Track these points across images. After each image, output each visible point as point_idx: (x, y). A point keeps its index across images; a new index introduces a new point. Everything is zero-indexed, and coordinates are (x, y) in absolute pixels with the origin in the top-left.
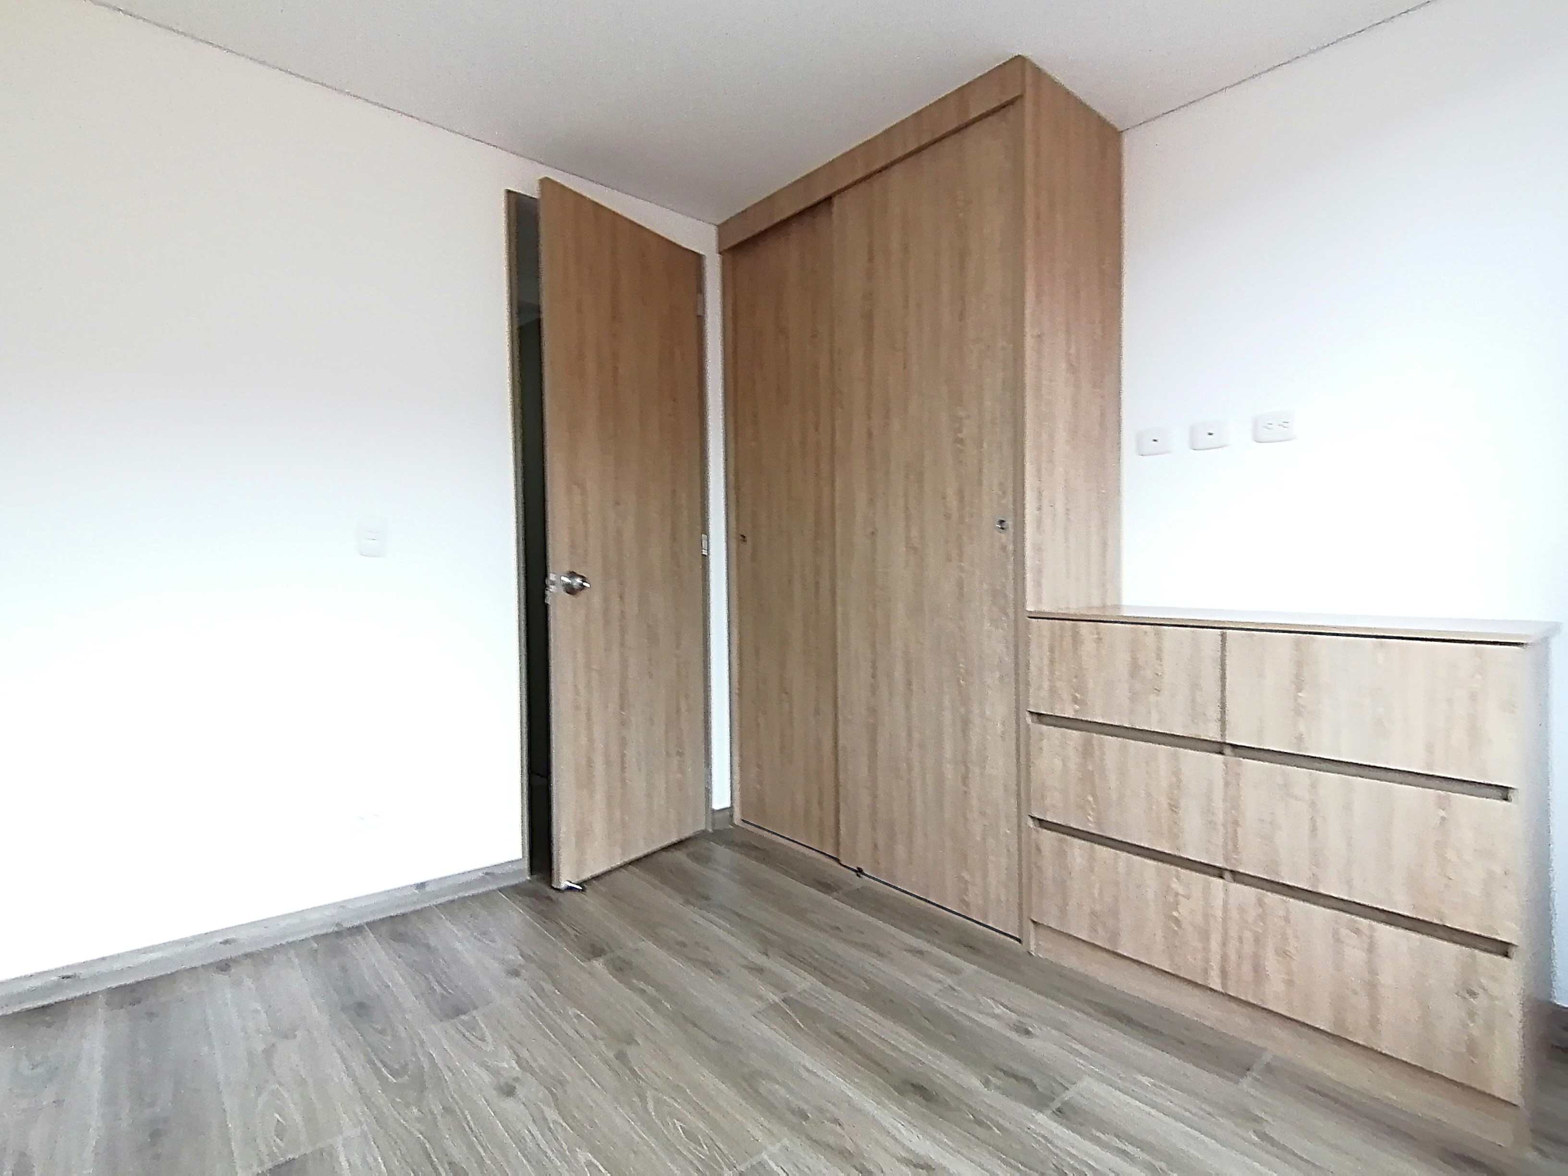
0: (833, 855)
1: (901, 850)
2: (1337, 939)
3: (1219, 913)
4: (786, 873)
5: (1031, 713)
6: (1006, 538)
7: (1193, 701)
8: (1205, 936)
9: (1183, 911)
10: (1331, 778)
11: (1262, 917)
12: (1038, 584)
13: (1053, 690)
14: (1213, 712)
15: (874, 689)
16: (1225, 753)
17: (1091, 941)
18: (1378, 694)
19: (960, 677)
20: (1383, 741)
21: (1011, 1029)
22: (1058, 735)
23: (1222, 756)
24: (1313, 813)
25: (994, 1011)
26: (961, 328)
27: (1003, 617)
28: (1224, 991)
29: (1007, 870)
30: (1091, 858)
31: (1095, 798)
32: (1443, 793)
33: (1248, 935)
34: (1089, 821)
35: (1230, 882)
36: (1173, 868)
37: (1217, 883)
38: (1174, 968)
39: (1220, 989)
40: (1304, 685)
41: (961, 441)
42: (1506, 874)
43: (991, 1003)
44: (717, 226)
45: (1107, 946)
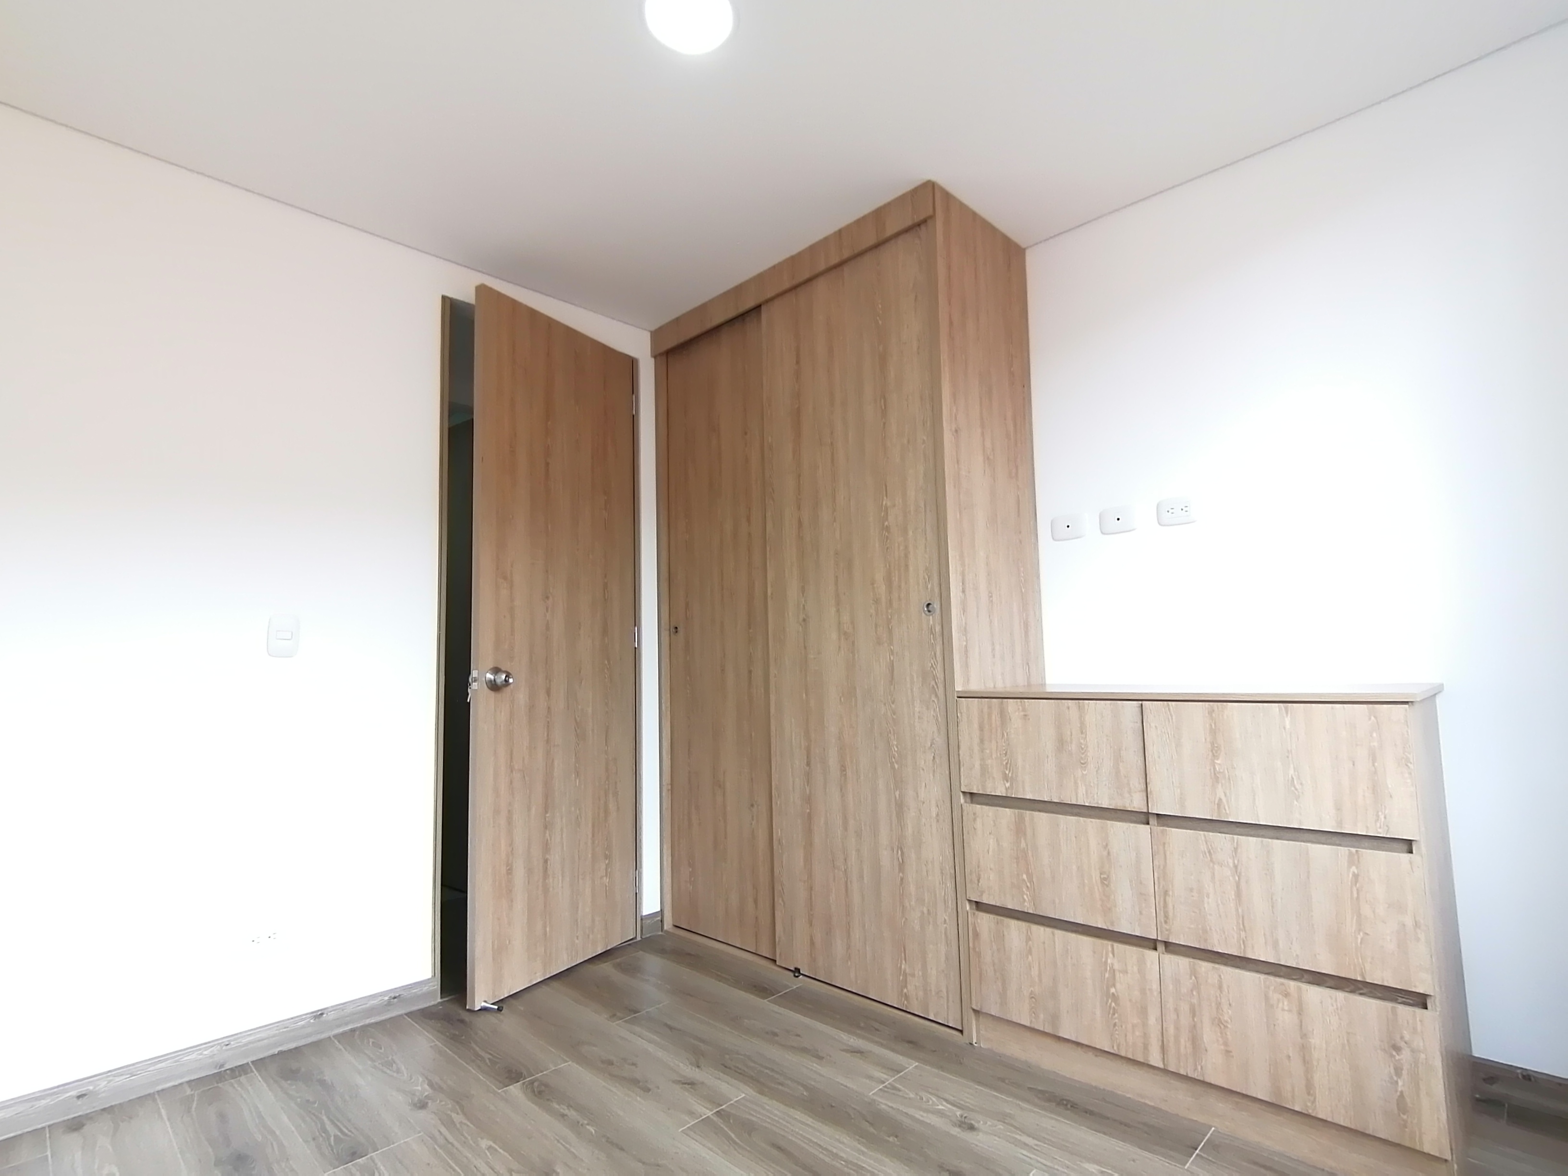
0: (768, 957)
1: (839, 947)
2: (1269, 1006)
3: (1155, 986)
4: (721, 979)
5: (964, 793)
6: (933, 620)
7: (1118, 772)
8: (1143, 1012)
9: (1120, 988)
10: (1251, 844)
11: (1197, 986)
12: (966, 666)
13: (984, 769)
14: (1137, 783)
15: (808, 777)
16: (1150, 823)
17: (1033, 1026)
18: (1288, 757)
19: (893, 760)
20: (1295, 802)
21: (954, 1125)
22: (990, 814)
23: (1148, 826)
24: (1237, 878)
25: (937, 1107)
26: (884, 424)
27: (933, 698)
28: (1166, 1068)
29: (947, 958)
30: (1028, 939)
31: (1030, 876)
32: (1353, 850)
33: (1185, 1008)
34: (1024, 900)
35: (1163, 954)
36: (1108, 944)
37: (1151, 955)
38: (1115, 1048)
39: (1161, 1066)
40: (1219, 752)
41: (888, 529)
42: (1417, 925)
43: (934, 1099)
44: (651, 331)
45: (1048, 1029)
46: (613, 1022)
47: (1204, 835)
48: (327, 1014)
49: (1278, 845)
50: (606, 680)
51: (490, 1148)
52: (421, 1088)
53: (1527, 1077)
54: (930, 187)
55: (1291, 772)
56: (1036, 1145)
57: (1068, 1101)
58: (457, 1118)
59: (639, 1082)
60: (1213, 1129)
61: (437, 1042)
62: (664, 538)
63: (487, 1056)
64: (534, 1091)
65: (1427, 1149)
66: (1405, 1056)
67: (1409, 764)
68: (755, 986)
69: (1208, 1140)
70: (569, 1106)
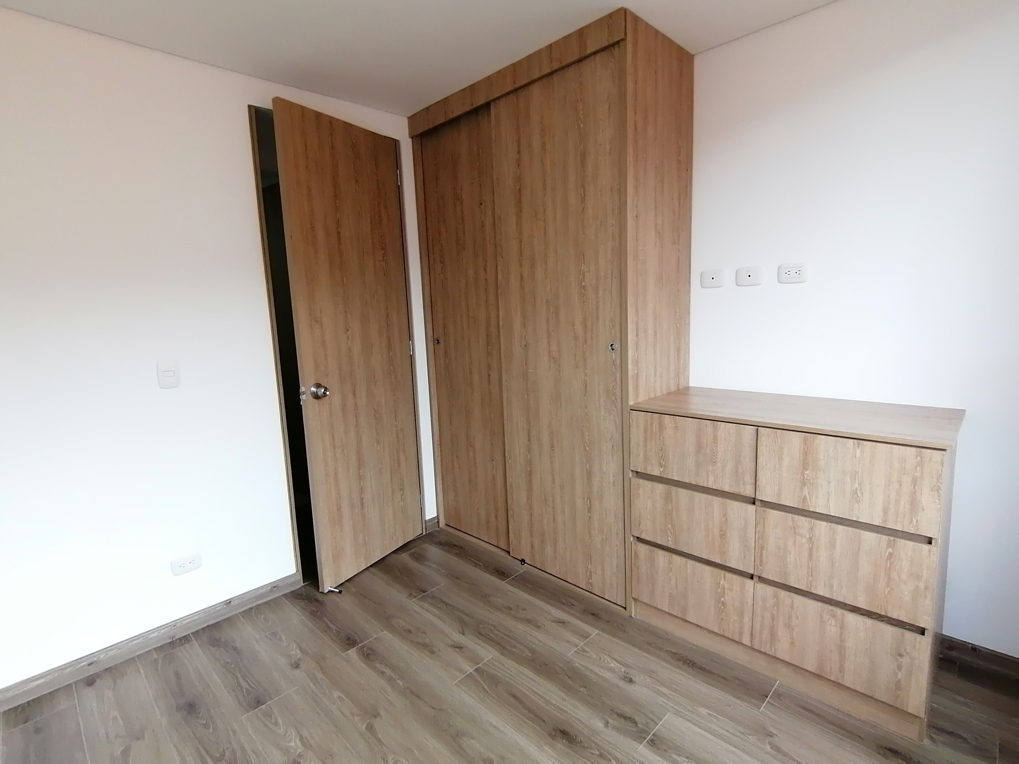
0: (505, 549)
1: (549, 550)
2: (822, 621)
3: (750, 601)
4: (476, 565)
5: (632, 471)
6: (615, 356)
7: (737, 471)
8: (741, 614)
9: (728, 598)
10: (823, 525)
11: (777, 605)
12: (637, 387)
13: (646, 458)
14: (749, 479)
15: (529, 449)
16: (756, 503)
17: (670, 612)
18: (855, 475)
19: (585, 444)
20: (856, 505)
21: (621, 678)
22: (649, 486)
23: (754, 507)
24: (811, 546)
25: (610, 665)
26: (583, 208)
27: (614, 408)
28: (752, 647)
29: (617, 567)
30: (670, 563)
31: (673, 526)
32: (892, 538)
33: (768, 615)
34: (669, 540)
35: (757, 583)
36: (722, 572)
37: (749, 582)
38: (721, 631)
39: (750, 645)
40: (808, 466)
41: (584, 288)
42: (926, 588)
43: (608, 659)
44: (408, 117)
45: (680, 615)
46: (410, 600)
47: (792, 516)
48: (233, 601)
49: (840, 528)
50: (393, 380)
51: (339, 697)
52: (296, 653)
53: (974, 650)
54: (623, 13)
55: (856, 485)
56: (670, 694)
57: (690, 661)
58: (319, 675)
59: (428, 646)
60: (778, 681)
61: (303, 617)
62: (427, 278)
63: (334, 627)
64: (364, 654)
65: (910, 711)
66: (905, 661)
67: (939, 491)
68: (497, 571)
69: (774, 690)
70: (386, 665)
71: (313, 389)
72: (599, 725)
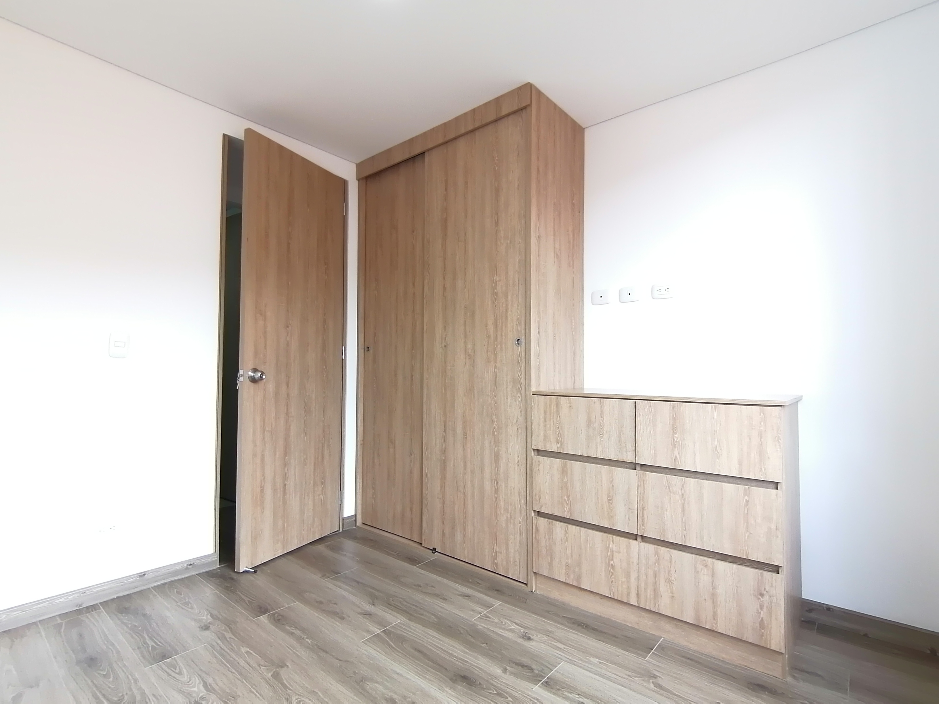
0: (418, 541)
1: (459, 536)
2: (697, 572)
3: (635, 560)
4: (389, 554)
5: (533, 449)
6: (521, 349)
7: (620, 440)
8: (628, 575)
9: (616, 562)
10: (691, 482)
11: (658, 561)
12: (538, 375)
13: (546, 436)
14: (630, 446)
15: (444, 439)
16: (637, 469)
17: (566, 581)
18: (715, 434)
19: (494, 430)
20: (717, 460)
21: (520, 637)
22: (548, 462)
23: (636, 471)
24: (683, 502)
25: (510, 627)
26: (497, 230)
27: (519, 395)
28: (639, 606)
29: (520, 543)
30: (566, 533)
31: (568, 497)
32: (747, 487)
33: (651, 573)
34: (565, 511)
35: (641, 542)
36: (610, 536)
37: (634, 543)
38: (612, 594)
39: (637, 605)
40: (677, 430)
41: (496, 294)
42: (777, 529)
43: (509, 623)
44: (356, 164)
45: (575, 584)
46: (324, 579)
47: (666, 477)
48: (148, 574)
49: (707, 483)
50: (324, 378)
51: (247, 652)
52: (206, 618)
53: (829, 609)
54: (529, 87)
55: (716, 443)
56: (564, 648)
57: (584, 624)
58: (228, 635)
59: (338, 614)
60: (662, 638)
61: (216, 591)
62: (362, 293)
63: (247, 599)
64: (275, 620)
65: (773, 648)
66: (766, 598)
67: (779, 440)
68: (409, 559)
69: (659, 645)
70: (296, 628)
71: (251, 374)
72: (498, 671)
